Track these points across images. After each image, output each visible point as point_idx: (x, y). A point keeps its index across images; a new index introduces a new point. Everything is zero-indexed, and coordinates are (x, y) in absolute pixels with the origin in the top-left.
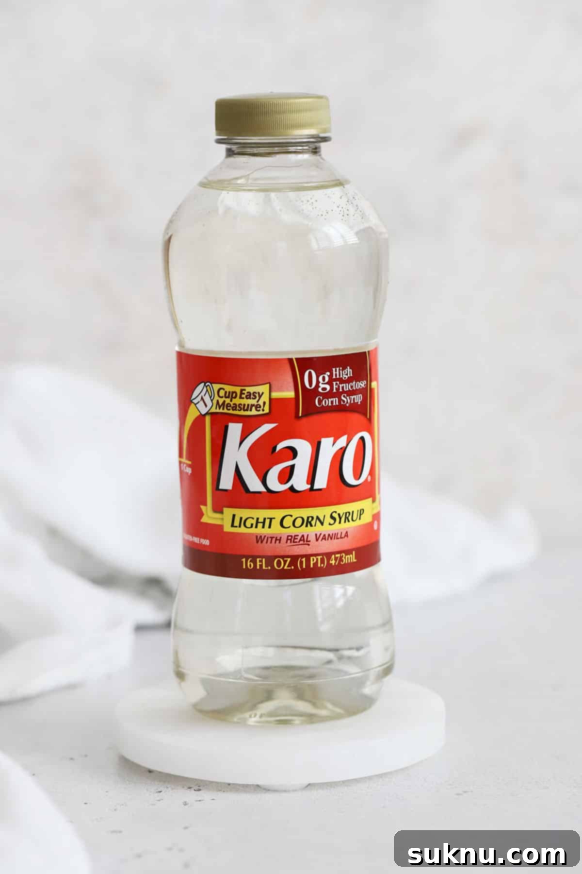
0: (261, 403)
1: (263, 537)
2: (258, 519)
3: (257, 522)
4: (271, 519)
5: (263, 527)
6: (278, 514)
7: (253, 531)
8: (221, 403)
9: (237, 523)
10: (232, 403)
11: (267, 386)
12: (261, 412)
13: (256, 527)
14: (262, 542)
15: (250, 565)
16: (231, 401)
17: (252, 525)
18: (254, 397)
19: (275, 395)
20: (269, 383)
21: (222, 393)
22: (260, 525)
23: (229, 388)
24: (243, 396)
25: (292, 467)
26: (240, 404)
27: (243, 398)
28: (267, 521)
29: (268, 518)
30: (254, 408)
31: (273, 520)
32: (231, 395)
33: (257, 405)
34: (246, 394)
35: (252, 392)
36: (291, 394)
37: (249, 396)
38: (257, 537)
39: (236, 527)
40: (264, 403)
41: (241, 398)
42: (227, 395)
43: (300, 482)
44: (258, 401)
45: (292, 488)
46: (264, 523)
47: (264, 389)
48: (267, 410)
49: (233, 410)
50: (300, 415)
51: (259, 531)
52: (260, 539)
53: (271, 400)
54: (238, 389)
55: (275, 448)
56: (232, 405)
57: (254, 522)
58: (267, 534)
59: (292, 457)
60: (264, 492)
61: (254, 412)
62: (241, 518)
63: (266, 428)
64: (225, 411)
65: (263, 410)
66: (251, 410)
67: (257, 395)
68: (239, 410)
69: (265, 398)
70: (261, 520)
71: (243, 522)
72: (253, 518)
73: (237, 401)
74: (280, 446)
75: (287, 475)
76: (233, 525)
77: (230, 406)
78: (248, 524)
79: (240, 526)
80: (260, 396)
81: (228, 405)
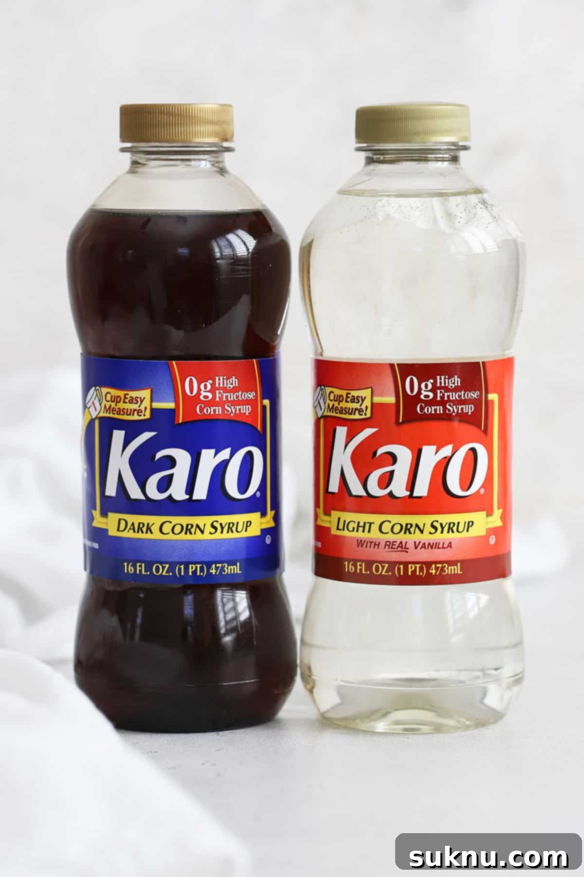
0: (363, 407)
1: (363, 542)
2: (359, 523)
3: (358, 526)
4: (370, 524)
5: (363, 531)
6: (377, 519)
7: (354, 534)
8: (331, 406)
9: (341, 527)
10: (339, 407)
11: (369, 390)
12: (363, 417)
13: (357, 531)
14: (362, 546)
15: (352, 569)
16: (339, 404)
17: (354, 528)
18: (357, 401)
19: (377, 400)
20: (371, 387)
21: (332, 397)
22: (361, 529)
23: (337, 392)
24: (349, 400)
25: (392, 473)
26: (346, 408)
27: (348, 402)
28: (367, 526)
29: (368, 523)
30: (357, 412)
31: (372, 525)
32: (339, 399)
33: (360, 409)
34: (351, 398)
35: (356, 396)
36: (391, 400)
37: (353, 401)
38: (358, 540)
39: (340, 530)
40: (367, 408)
41: (347, 401)
42: (336, 398)
43: (399, 488)
44: (361, 405)
45: (391, 494)
46: (364, 527)
47: (366, 393)
48: (369, 415)
49: (340, 413)
50: (401, 420)
51: (360, 535)
52: (360, 543)
53: (372, 404)
54: (344, 393)
55: (375, 453)
56: (340, 409)
57: (355, 525)
58: (368, 538)
59: (392, 462)
60: (365, 496)
61: (357, 416)
62: (345, 522)
63: (368, 432)
64: (334, 414)
65: (365, 414)
66: (355, 414)
67: (360, 399)
68: (345, 414)
69: (367, 403)
70: (362, 524)
71: (346, 526)
72: (354, 522)
73: (343, 404)
74: (381, 451)
75: (387, 480)
76: (338, 529)
77: (338, 410)
78: (351, 528)
79: (344, 530)
80: (363, 401)
81: (337, 409)
